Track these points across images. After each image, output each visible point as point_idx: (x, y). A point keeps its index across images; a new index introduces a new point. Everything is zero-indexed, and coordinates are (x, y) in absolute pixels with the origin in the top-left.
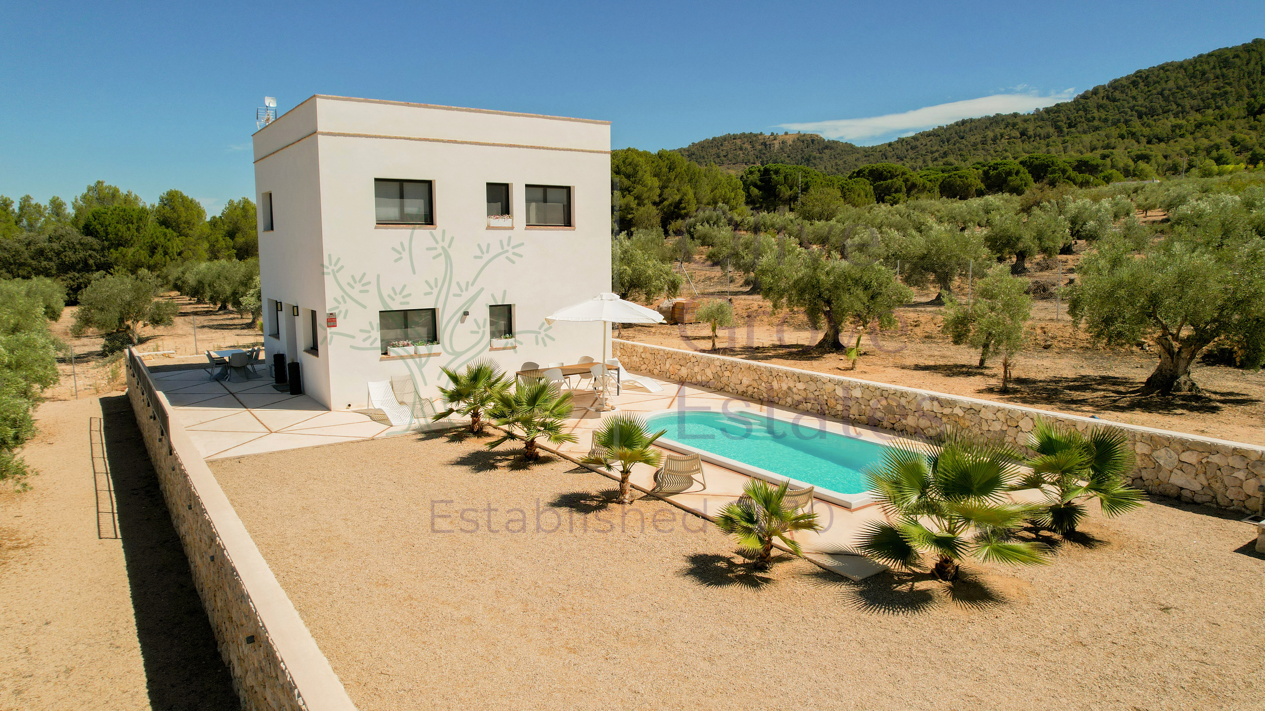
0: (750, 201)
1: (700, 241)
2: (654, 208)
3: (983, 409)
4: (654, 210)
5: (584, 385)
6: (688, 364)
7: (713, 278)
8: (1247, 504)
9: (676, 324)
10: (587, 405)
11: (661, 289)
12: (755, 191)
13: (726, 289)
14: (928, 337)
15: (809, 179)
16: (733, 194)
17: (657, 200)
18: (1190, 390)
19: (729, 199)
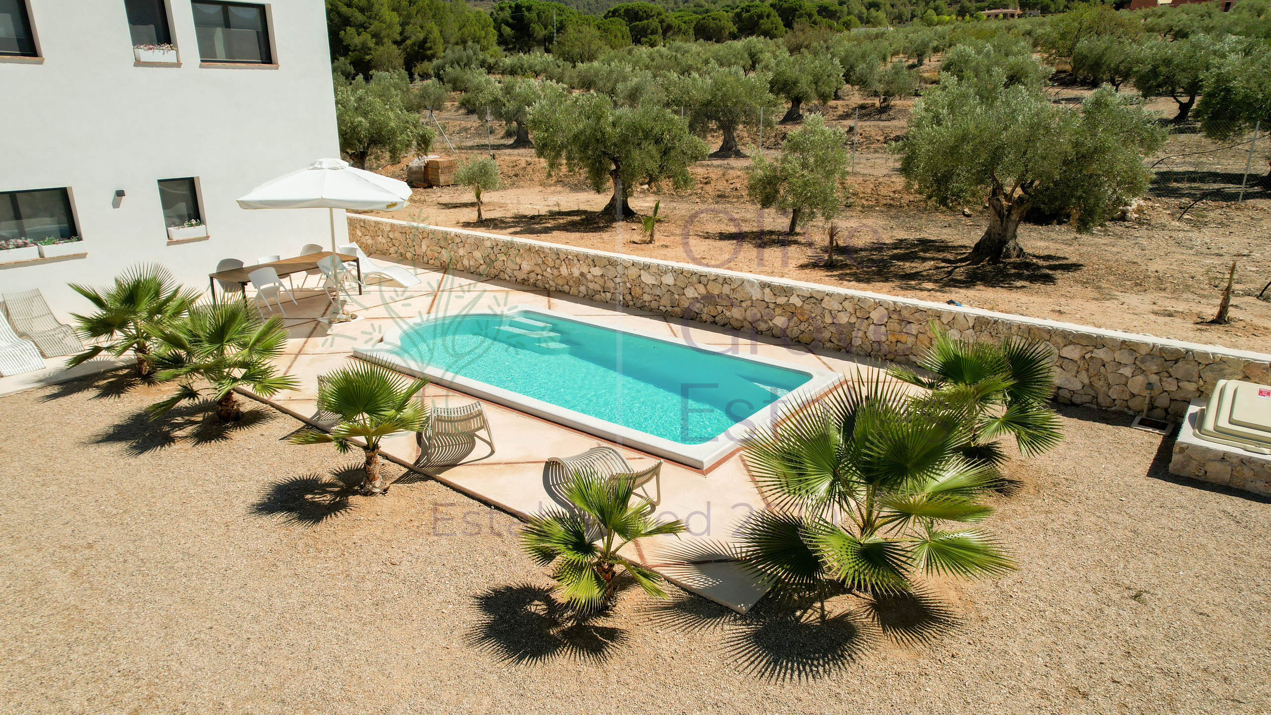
0: (502, 41)
1: (451, 85)
2: (395, 47)
3: (827, 298)
4: (395, 50)
5: (314, 282)
6: (450, 246)
7: (469, 129)
8: (1130, 404)
9: (431, 186)
10: (316, 313)
11: (408, 145)
12: (507, 30)
13: (486, 141)
14: (721, 197)
15: (564, 17)
16: (483, 33)
17: (399, 38)
18: (1018, 256)
19: (479, 38)
